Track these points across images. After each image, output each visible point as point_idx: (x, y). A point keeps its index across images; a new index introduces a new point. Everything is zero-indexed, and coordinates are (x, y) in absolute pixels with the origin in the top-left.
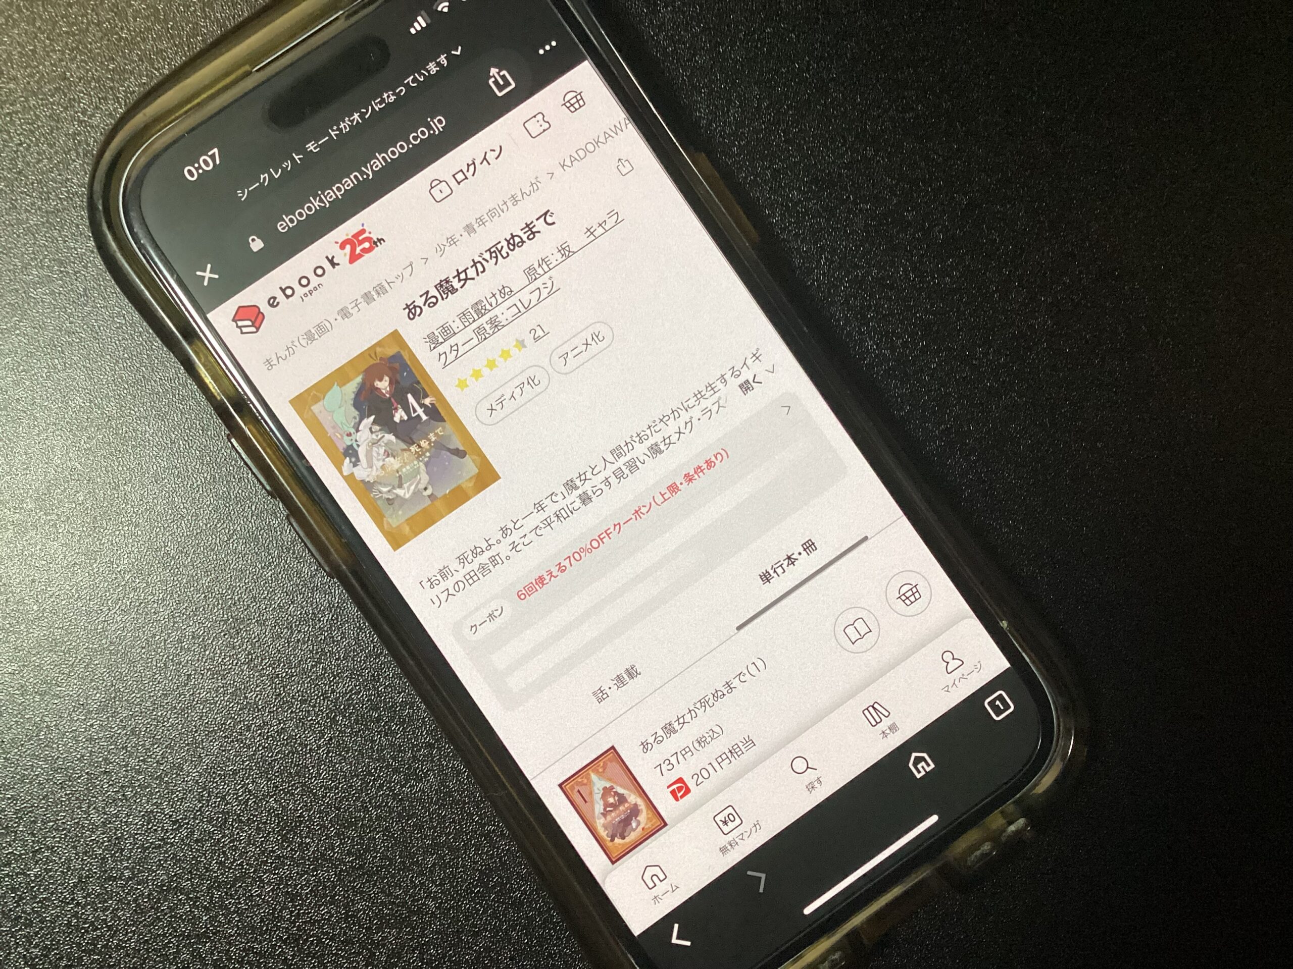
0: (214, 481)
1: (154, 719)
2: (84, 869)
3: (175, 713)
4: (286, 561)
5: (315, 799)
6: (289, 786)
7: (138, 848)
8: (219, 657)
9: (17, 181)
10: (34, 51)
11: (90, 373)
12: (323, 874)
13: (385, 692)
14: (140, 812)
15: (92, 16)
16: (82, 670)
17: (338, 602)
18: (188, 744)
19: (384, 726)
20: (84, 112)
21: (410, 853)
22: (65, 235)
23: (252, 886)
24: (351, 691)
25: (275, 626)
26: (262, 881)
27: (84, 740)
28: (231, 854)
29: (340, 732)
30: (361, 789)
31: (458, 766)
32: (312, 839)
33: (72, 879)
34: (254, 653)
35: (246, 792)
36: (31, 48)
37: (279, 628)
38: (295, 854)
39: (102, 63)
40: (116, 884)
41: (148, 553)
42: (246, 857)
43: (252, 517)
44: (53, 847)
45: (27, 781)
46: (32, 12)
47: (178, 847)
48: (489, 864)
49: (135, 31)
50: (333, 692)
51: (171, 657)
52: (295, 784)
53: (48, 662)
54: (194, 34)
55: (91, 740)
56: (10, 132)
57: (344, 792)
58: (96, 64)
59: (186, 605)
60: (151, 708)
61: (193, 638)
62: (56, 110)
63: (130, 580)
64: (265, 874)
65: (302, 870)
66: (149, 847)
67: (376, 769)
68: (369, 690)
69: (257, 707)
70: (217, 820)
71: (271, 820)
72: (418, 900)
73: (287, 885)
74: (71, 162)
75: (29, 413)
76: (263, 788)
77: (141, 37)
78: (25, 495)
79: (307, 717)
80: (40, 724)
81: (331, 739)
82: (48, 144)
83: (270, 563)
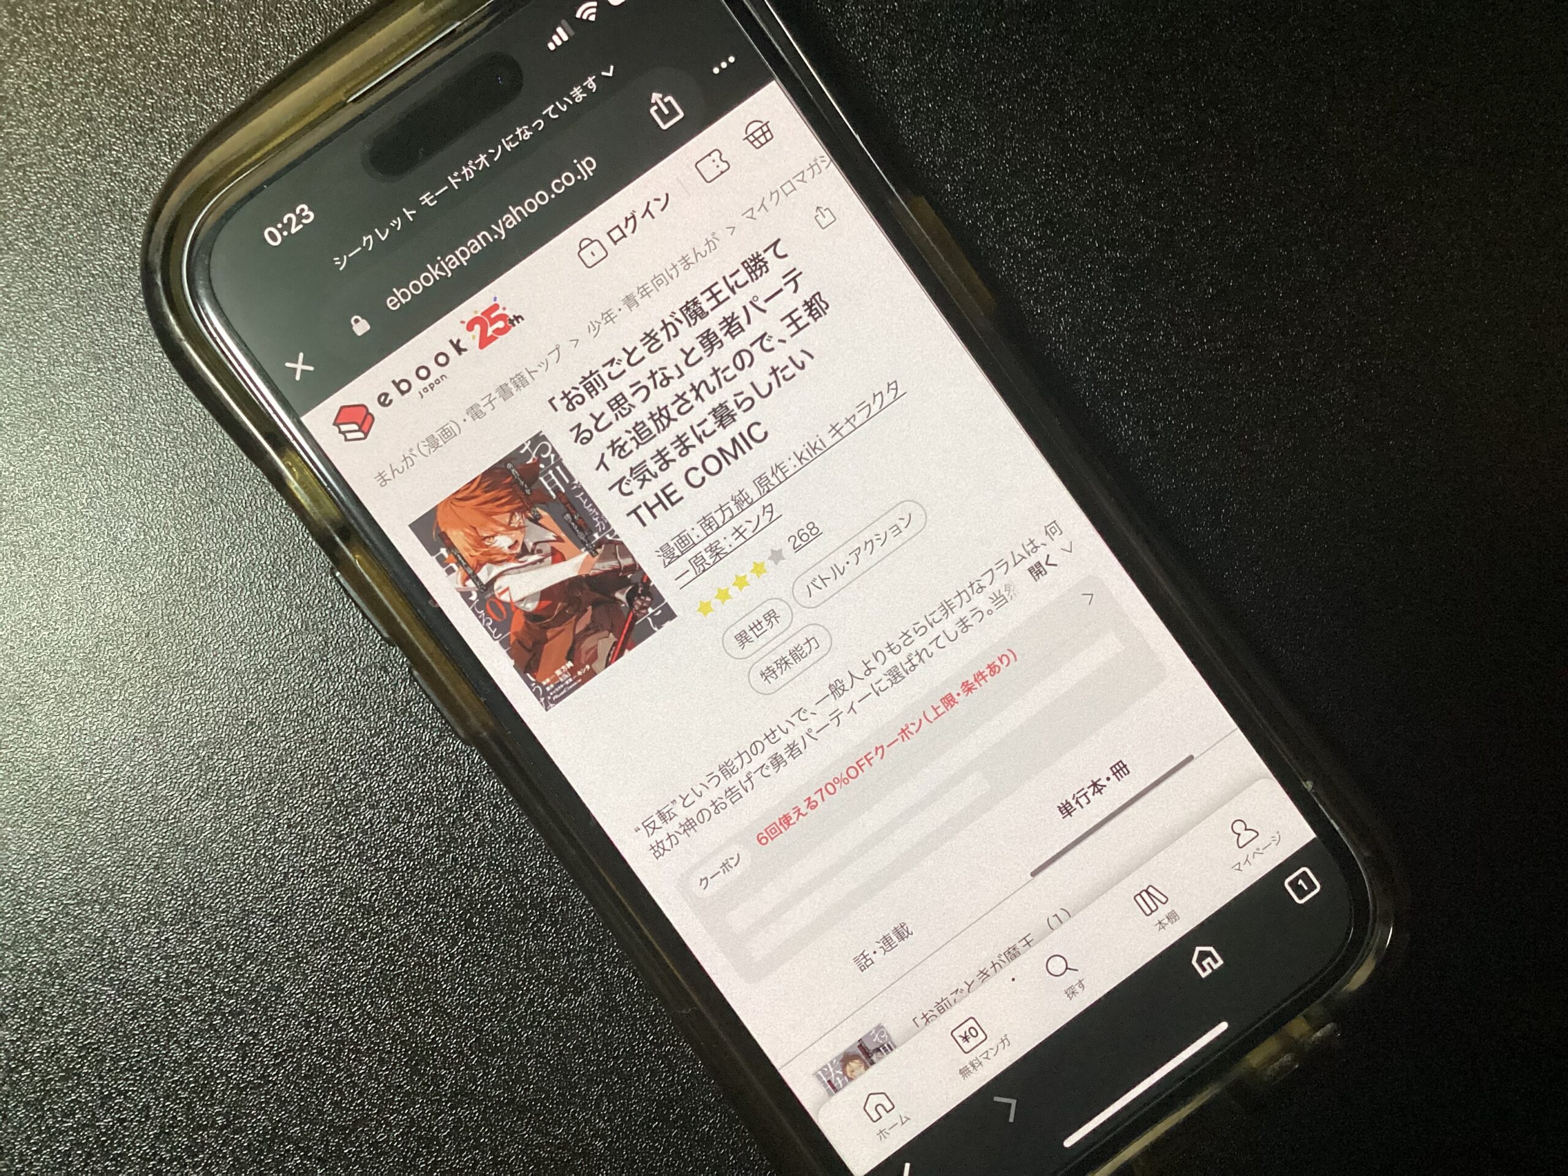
0: (306, 629)
1: (245, 929)
2: (166, 1117)
3: (271, 921)
4: (401, 728)
5: (451, 1021)
6: (417, 1006)
7: (232, 1089)
8: (324, 849)
9: (36, 254)
10: (49, 85)
11: (143, 497)
12: (463, 1113)
13: (530, 885)
14: (233, 1044)
15: (121, 36)
16: (152, 871)
17: (468, 776)
18: (288, 959)
19: (532, 927)
20: (117, 163)
21: (570, 1083)
22: (101, 322)
23: (377, 1130)
24: (489, 885)
25: (391, 808)
26: (388, 1124)
27: (158, 958)
28: (349, 1092)
29: (478, 937)
30: (507, 1006)
31: (625, 974)
32: (449, 1069)
33: (153, 1130)
34: (367, 842)
35: (364, 1015)
36: (46, 80)
37: (396, 810)
38: (428, 1089)
39: (137, 97)
40: (208, 1134)
41: (227, 723)
42: (368, 1095)
43: (356, 672)
44: (127, 1091)
45: (90, 1011)
46: (44, 33)
47: (282, 1086)
48: (668, 1094)
49: (177, 55)
50: (467, 886)
51: (262, 852)
52: (424, 1003)
53: (109, 863)
54: (254, 57)
55: (166, 957)
56: (24, 191)
57: (486, 1011)
58: (129, 99)
59: (279, 785)
60: (241, 916)
61: (288, 827)
62: (81, 160)
63: (206, 758)
64: (391, 1115)
65: (437, 1109)
66: (246, 1087)
67: (524, 981)
68: (512, 883)
69: (373, 909)
70: (329, 1050)
71: (396, 1049)
72: (582, 1140)
73: (419, 1128)
74: (104, 227)
75: (67, 550)
76: (384, 1009)
77: (186, 63)
78: (68, 654)
79: (436, 920)
80: (102, 941)
81: (466, 945)
82: (73, 205)
83: (382, 729)
